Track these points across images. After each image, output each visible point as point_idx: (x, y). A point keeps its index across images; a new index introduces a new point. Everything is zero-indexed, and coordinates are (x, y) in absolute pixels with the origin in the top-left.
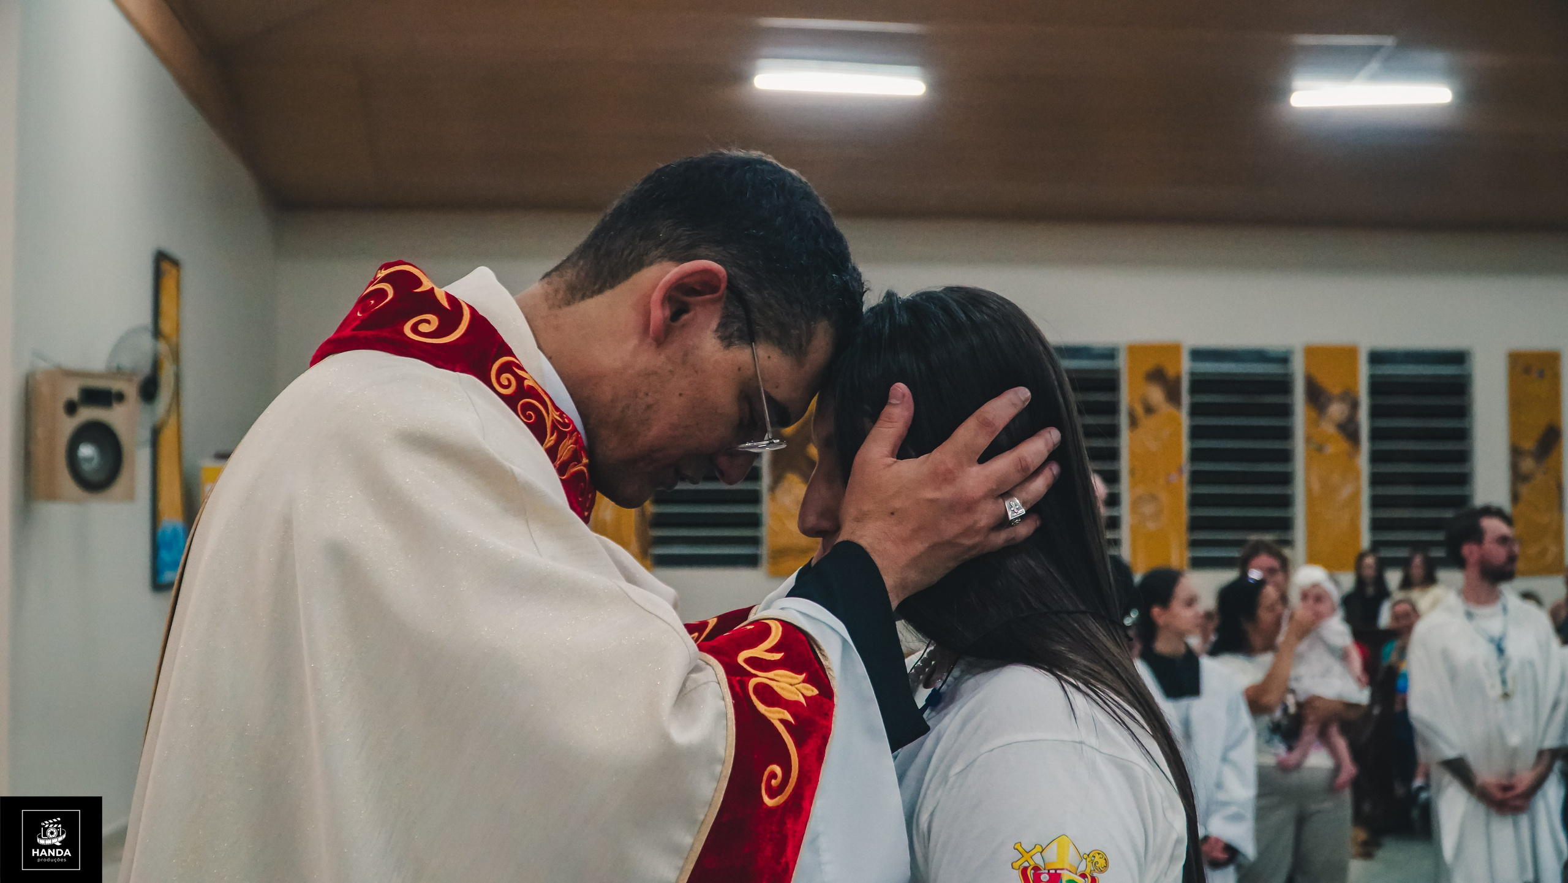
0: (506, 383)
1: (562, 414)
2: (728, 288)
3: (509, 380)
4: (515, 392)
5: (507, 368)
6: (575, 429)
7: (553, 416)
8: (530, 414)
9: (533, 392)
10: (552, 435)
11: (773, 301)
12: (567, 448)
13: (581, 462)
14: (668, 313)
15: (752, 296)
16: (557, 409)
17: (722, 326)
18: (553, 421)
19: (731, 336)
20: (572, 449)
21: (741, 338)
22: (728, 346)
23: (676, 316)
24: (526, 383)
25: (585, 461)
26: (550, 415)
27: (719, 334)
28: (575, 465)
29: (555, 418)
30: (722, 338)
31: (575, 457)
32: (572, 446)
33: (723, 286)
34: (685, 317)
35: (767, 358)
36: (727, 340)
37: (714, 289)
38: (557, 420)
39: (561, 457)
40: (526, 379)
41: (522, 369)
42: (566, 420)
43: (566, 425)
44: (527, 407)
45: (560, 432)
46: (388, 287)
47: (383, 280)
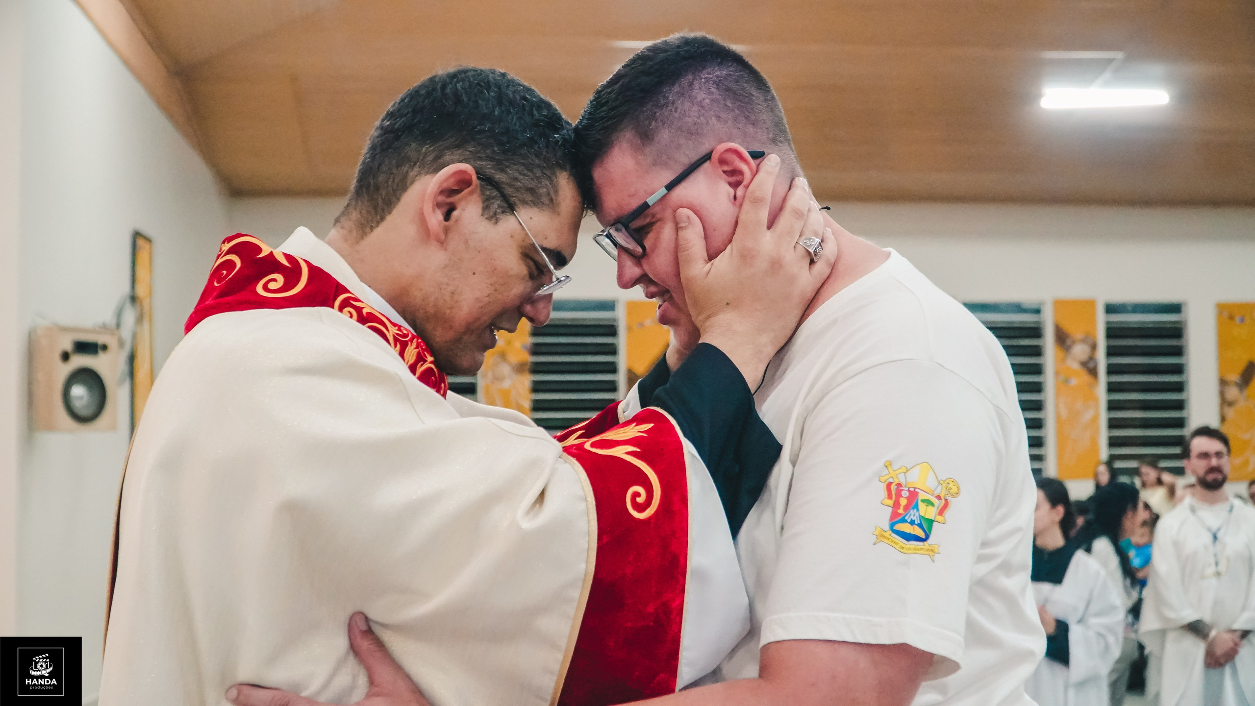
0: (348, 315)
1: (399, 327)
2: (479, 178)
3: (350, 312)
4: (357, 320)
5: (346, 303)
6: (413, 337)
9: (372, 317)
10: (396, 346)
11: (517, 175)
12: (411, 355)
13: (427, 361)
14: (439, 215)
15: (500, 177)
16: (395, 325)
17: (486, 208)
18: (393, 335)
19: (495, 214)
20: (415, 354)
21: (503, 212)
22: (496, 223)
23: (447, 216)
24: (365, 311)
25: (430, 359)
26: (390, 331)
27: (486, 216)
28: (423, 364)
30: (489, 219)
31: (420, 359)
32: (415, 350)
33: (474, 177)
34: (455, 214)
35: (529, 219)
36: (494, 218)
37: (468, 183)
38: (396, 333)
39: (408, 362)
40: (364, 308)
41: (359, 301)
42: (405, 332)
43: (406, 336)
45: (402, 342)
46: (234, 257)
47: (229, 252)
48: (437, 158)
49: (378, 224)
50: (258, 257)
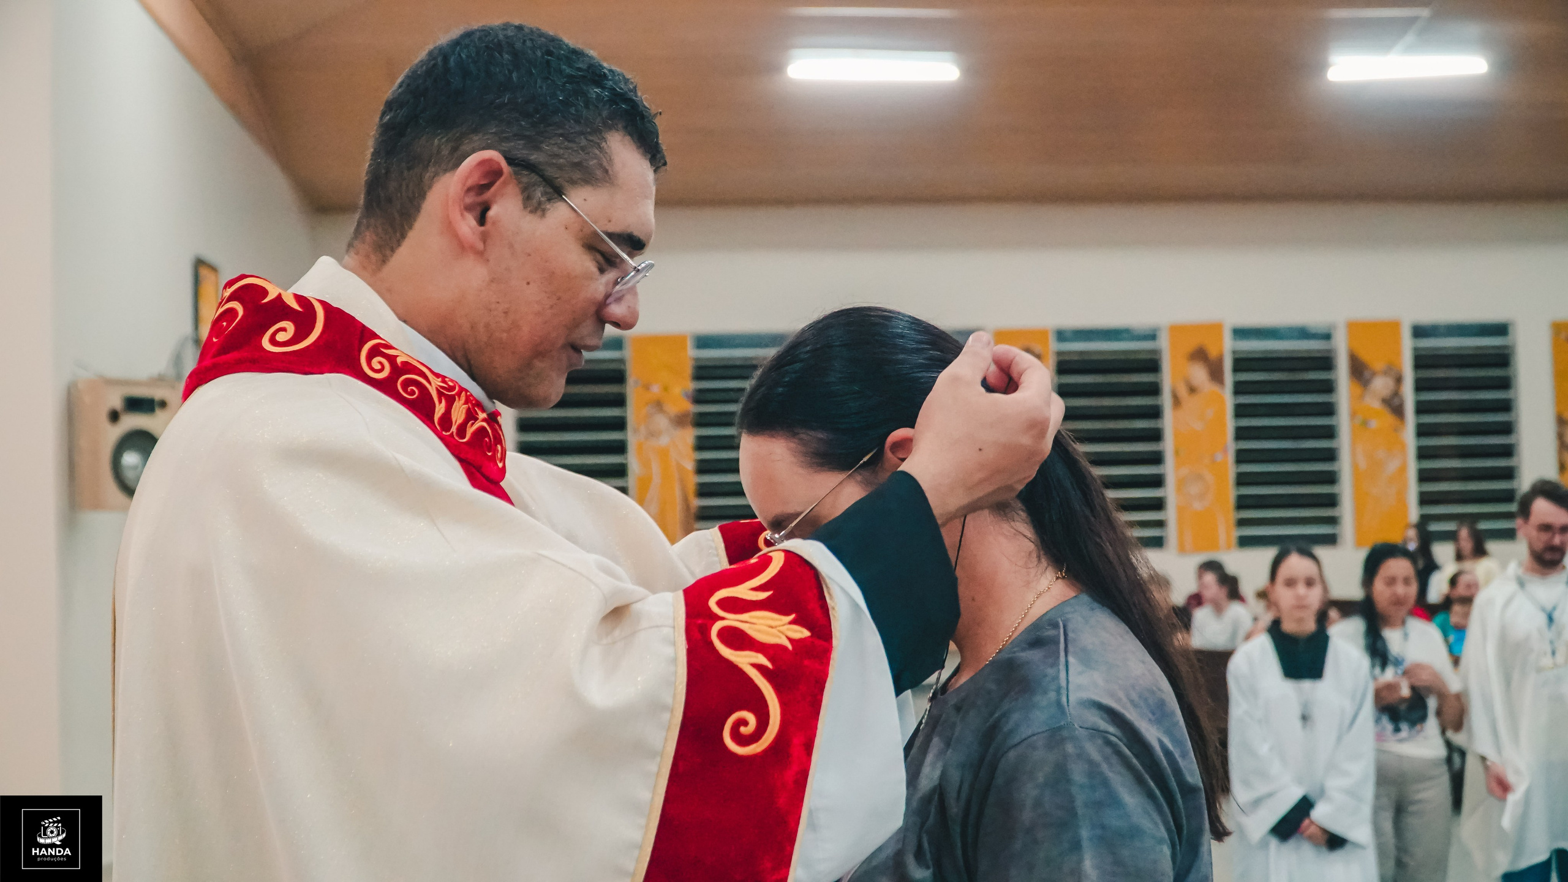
0: (378, 367)
1: (443, 378)
2: (509, 163)
3: (380, 363)
4: (391, 373)
5: (374, 352)
6: (462, 389)
7: (435, 382)
8: (412, 390)
9: (408, 367)
10: (440, 402)
11: (556, 150)
12: (458, 413)
13: (477, 419)
14: (471, 219)
15: (534, 157)
16: (437, 375)
17: (527, 200)
18: (437, 389)
19: (540, 203)
20: (464, 412)
21: (549, 200)
22: (544, 215)
23: (482, 218)
24: (399, 360)
25: (482, 415)
26: (432, 383)
27: (529, 210)
28: (473, 424)
29: (439, 386)
30: (534, 211)
31: (471, 416)
32: (463, 406)
33: (504, 164)
34: (491, 214)
35: (582, 201)
36: (539, 210)
37: (499, 174)
38: (441, 387)
39: (456, 422)
40: (398, 356)
41: (391, 347)
42: (451, 384)
43: (452, 389)
44: (407, 383)
45: (447, 397)
46: (236, 304)
47: (230, 299)
48: (455, 149)
49: (399, 244)
50: (263, 302)
